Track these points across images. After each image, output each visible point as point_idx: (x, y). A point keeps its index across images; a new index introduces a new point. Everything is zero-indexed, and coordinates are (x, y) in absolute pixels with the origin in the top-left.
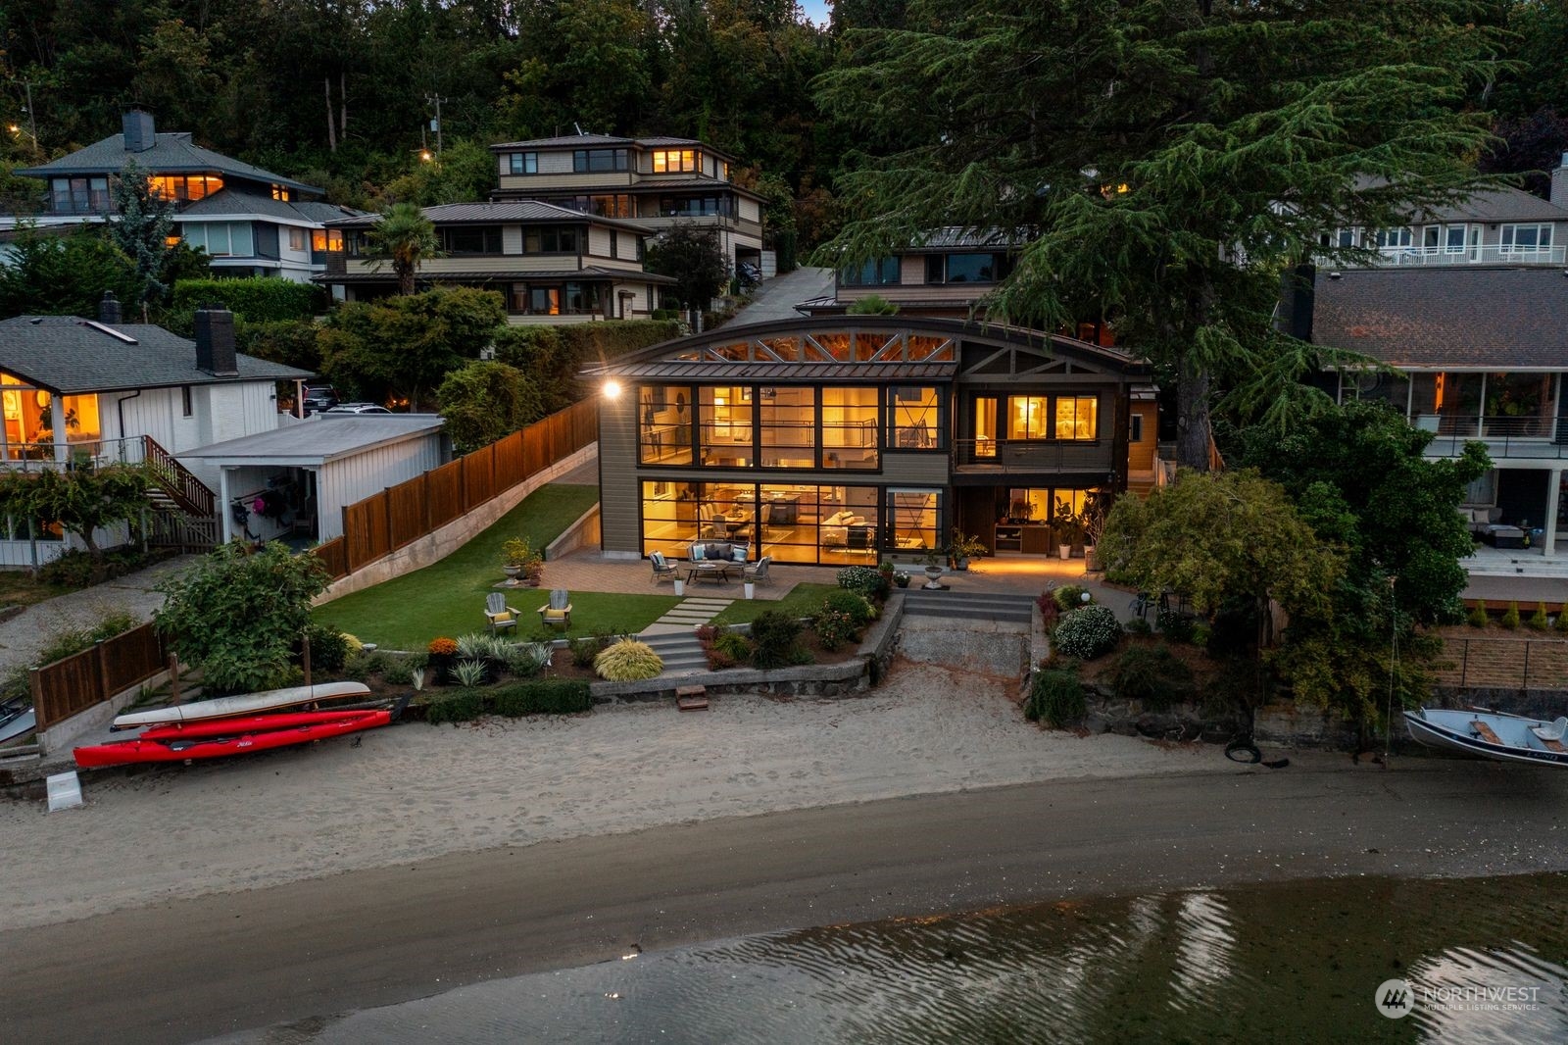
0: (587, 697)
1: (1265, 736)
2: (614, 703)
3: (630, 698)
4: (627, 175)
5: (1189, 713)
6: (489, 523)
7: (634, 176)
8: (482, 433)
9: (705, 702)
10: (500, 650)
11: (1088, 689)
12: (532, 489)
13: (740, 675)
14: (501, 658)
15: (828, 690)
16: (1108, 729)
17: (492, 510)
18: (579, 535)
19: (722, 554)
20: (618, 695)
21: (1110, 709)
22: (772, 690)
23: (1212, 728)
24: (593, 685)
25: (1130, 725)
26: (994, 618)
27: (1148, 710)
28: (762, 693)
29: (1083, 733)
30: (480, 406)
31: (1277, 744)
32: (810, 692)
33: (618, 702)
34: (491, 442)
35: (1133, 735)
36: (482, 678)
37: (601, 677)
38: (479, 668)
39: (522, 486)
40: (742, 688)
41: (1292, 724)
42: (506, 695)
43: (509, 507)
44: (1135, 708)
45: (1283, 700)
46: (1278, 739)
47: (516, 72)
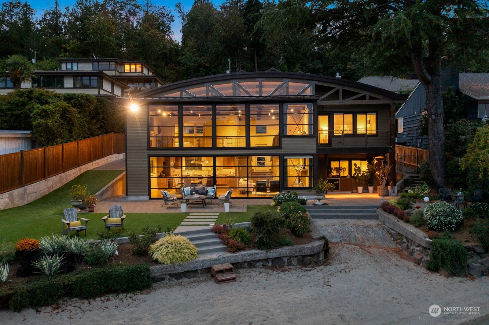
0: (148, 277)
2: (167, 281)
3: (178, 276)
4: (114, 72)
6: (59, 186)
7: (117, 72)
8: (57, 137)
9: (233, 276)
10: (76, 245)
12: (82, 172)
13: (252, 254)
14: (76, 251)
15: (305, 261)
16: (483, 273)
17: (61, 180)
18: (112, 189)
19: (200, 192)
20: (170, 275)
22: (270, 264)
24: (152, 268)
26: (358, 218)
28: (264, 266)
30: (56, 122)
32: (295, 264)
33: (170, 280)
34: (62, 143)
36: (61, 268)
37: (157, 262)
38: (59, 260)
39: (77, 169)
40: (251, 264)
42: (83, 281)
43: (71, 178)
47: (68, 45)
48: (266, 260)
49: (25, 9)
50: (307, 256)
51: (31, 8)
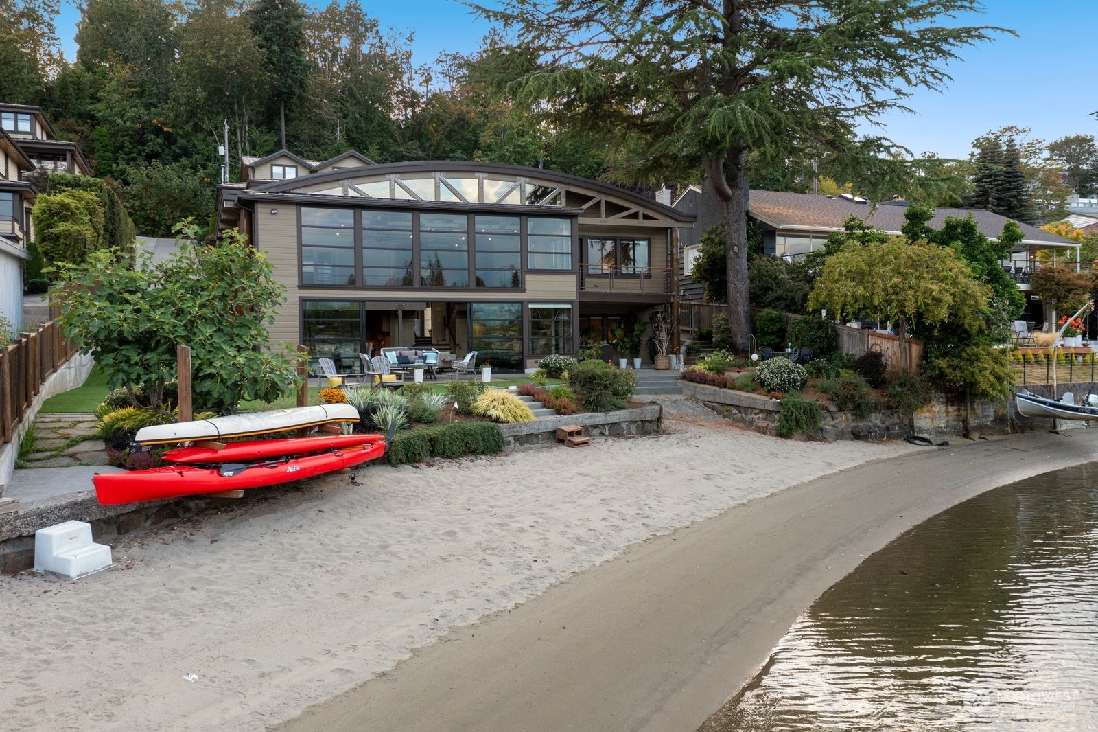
0: (501, 437)
2: (512, 445)
3: (521, 440)
9: (586, 438)
11: (822, 408)
16: (837, 438)
19: (410, 359)
21: (832, 423)
23: (893, 428)
25: (848, 433)
27: (855, 420)
28: (602, 435)
29: (825, 441)
32: (635, 431)
33: (515, 445)
44: (849, 419)
48: (604, 426)
50: (647, 421)
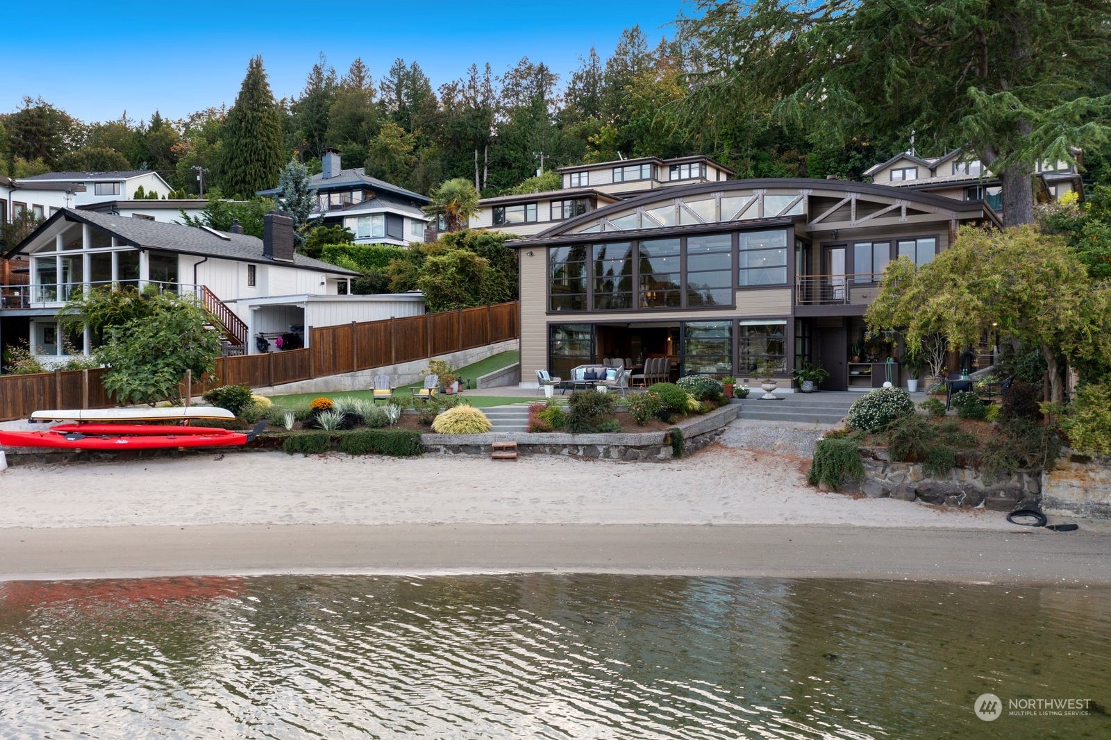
0: (418, 445)
1: (1054, 504)
2: (442, 453)
5: (970, 478)
7: (654, 183)
9: (515, 455)
10: (362, 408)
11: (866, 454)
15: (630, 454)
16: (886, 494)
19: (598, 375)
20: (445, 446)
21: (890, 475)
22: (581, 453)
23: (995, 494)
24: (425, 436)
25: (908, 490)
27: (929, 476)
28: (572, 455)
29: (861, 495)
30: (449, 279)
31: (1069, 513)
33: (445, 452)
34: (458, 309)
35: (912, 500)
36: (339, 425)
37: (433, 431)
38: (341, 418)
40: (555, 449)
41: (1086, 491)
42: (354, 438)
44: (915, 473)
45: (1075, 465)
46: (1070, 507)
47: (597, 136)
48: (576, 446)
49: (540, 76)
51: (550, 73)
